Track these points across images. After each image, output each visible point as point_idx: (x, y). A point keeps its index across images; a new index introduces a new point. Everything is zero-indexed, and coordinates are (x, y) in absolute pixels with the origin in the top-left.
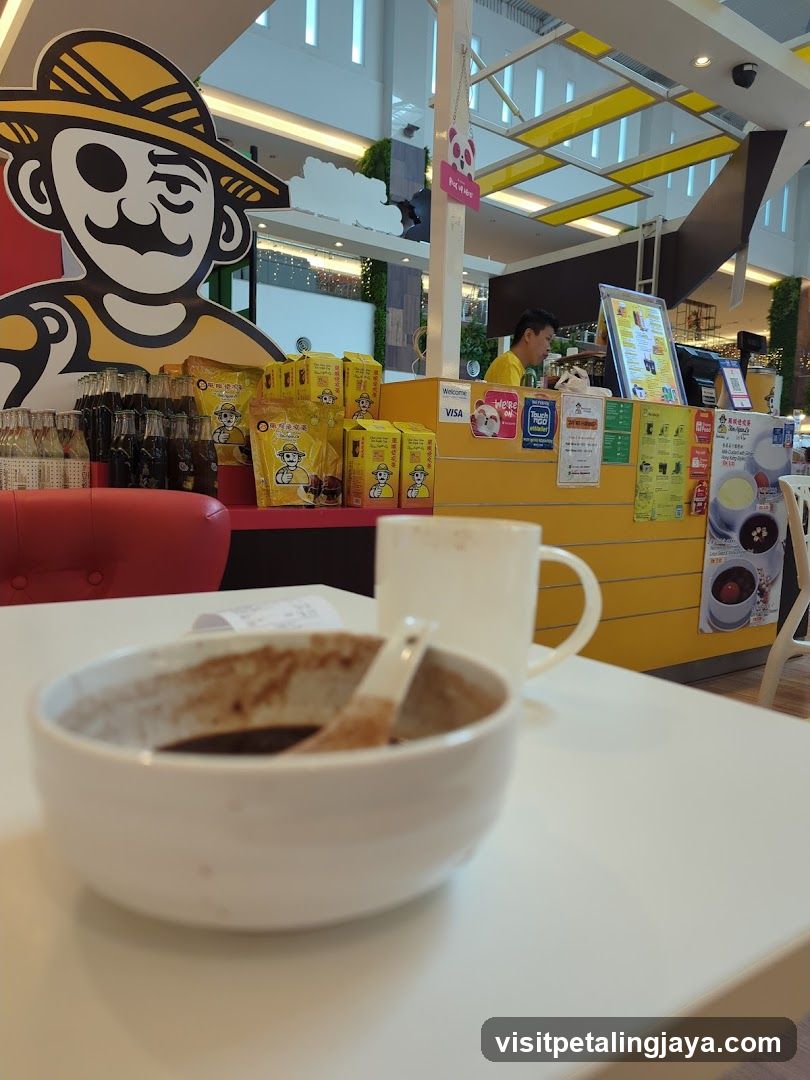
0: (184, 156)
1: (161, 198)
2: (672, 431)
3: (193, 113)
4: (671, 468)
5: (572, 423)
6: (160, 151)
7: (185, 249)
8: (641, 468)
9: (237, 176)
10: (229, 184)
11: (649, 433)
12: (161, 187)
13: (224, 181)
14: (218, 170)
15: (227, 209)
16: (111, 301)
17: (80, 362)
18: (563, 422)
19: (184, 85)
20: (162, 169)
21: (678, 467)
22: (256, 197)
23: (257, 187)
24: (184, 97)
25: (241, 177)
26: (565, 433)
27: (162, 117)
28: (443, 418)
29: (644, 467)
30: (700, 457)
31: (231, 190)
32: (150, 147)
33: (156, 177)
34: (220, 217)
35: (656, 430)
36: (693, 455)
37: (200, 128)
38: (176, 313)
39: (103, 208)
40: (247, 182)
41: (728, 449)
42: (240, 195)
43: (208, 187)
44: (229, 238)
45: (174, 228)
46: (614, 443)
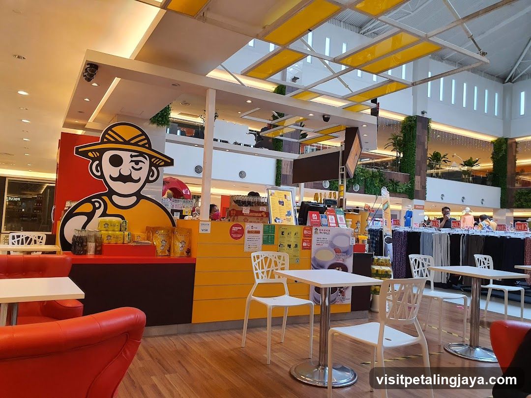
0: (141, 154)
1: (133, 167)
2: (293, 234)
3: (146, 141)
4: (293, 246)
5: (249, 232)
6: (134, 154)
7: (138, 181)
8: (279, 246)
9: (157, 158)
10: (154, 161)
11: (282, 234)
12: (133, 164)
13: (153, 160)
14: (151, 157)
15: (153, 168)
16: (115, 198)
17: (104, 214)
18: (246, 231)
19: (143, 133)
20: (134, 159)
21: (296, 246)
22: (163, 163)
23: (163, 160)
24: (144, 137)
25: (159, 158)
26: (247, 235)
27: (136, 144)
28: (201, 232)
29: (281, 246)
30: (306, 242)
31: (154, 162)
32: (131, 153)
33: (132, 161)
34: (150, 170)
35: (286, 234)
36: (303, 241)
37: (147, 146)
38: (134, 199)
39: (115, 172)
40: (160, 159)
41: (319, 239)
42: (157, 164)
43: (147, 162)
44: (152, 176)
45: (135, 175)
46: (268, 238)
